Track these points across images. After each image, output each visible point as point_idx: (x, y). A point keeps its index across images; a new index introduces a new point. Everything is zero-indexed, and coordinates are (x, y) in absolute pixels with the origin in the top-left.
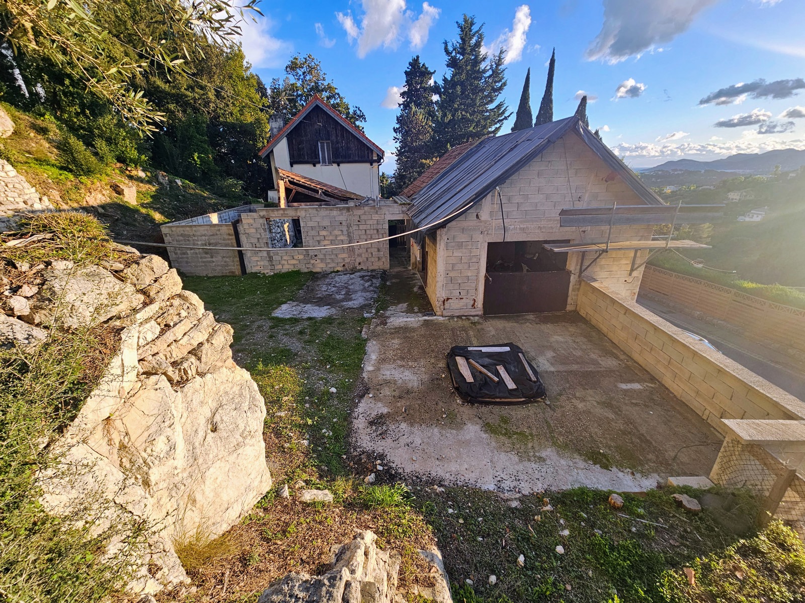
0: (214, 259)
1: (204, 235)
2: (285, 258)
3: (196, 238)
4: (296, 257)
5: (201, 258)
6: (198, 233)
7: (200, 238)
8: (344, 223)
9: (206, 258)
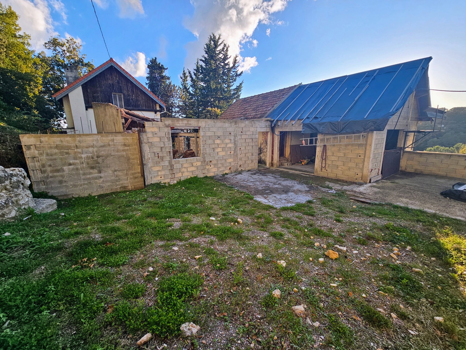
0: (102, 175)
1: (93, 146)
2: (185, 165)
3: (79, 150)
4: (195, 164)
5: (84, 174)
6: (84, 144)
7: (85, 150)
8: (232, 134)
9: (90, 173)
